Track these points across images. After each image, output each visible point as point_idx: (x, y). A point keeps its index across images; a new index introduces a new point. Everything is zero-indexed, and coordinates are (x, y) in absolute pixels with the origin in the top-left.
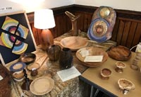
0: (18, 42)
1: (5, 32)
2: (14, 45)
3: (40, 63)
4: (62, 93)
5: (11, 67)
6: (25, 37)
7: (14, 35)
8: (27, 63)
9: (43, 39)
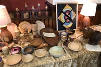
0: (68, 20)
1: (64, 13)
2: (65, 21)
3: (77, 36)
4: (85, 56)
5: (61, 33)
6: (72, 19)
7: (67, 16)
8: (69, 34)
9: (83, 23)
